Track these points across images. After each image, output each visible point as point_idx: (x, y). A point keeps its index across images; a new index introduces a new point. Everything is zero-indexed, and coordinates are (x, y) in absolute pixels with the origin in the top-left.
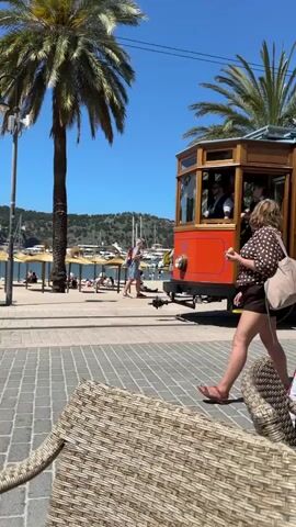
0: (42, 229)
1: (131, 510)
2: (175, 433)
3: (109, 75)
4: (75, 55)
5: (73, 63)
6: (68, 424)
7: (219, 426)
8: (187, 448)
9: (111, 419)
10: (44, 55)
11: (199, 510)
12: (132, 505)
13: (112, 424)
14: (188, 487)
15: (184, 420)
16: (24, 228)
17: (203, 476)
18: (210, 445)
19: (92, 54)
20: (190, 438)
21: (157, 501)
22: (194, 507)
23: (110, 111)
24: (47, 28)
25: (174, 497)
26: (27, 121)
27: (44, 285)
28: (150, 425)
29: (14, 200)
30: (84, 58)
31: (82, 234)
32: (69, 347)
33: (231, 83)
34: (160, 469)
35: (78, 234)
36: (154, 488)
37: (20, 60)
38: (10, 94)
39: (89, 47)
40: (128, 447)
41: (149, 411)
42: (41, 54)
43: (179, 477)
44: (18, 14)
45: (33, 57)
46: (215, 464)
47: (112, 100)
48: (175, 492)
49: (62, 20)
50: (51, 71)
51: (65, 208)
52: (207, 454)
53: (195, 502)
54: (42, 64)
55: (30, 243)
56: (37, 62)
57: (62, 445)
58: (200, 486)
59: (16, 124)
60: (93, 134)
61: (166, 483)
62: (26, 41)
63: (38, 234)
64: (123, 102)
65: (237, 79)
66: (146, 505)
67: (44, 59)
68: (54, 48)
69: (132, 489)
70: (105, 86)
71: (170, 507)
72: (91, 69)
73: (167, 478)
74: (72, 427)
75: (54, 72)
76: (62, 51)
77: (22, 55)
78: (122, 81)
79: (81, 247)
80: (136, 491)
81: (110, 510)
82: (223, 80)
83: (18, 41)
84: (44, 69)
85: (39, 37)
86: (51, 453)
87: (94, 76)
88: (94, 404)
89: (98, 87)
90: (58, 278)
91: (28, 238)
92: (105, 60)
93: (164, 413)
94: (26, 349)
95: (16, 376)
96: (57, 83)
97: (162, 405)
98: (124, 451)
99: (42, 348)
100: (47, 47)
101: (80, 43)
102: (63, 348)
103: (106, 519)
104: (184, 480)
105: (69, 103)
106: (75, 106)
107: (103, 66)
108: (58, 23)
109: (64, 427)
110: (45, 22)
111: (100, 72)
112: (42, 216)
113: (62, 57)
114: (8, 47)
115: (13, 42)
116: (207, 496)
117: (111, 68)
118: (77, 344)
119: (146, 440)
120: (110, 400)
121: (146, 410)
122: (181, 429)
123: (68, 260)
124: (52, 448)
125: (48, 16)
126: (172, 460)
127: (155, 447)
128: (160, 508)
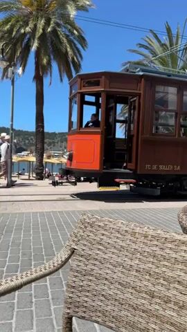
0: (27, 141)
1: (120, 287)
2: (145, 241)
3: (70, 42)
4: (49, 30)
5: (48, 35)
6: (76, 239)
7: (174, 235)
8: (154, 249)
9: (103, 235)
10: (30, 30)
11: (165, 283)
12: (120, 284)
13: (104, 237)
14: (157, 270)
15: (151, 232)
16: (15, 141)
17: (166, 263)
18: (170, 245)
19: (59, 29)
20: (156, 243)
21: (136, 280)
22: (162, 281)
23: (71, 65)
24: (31, 13)
25: (147, 277)
26: (20, 71)
27: (29, 177)
28: (129, 237)
29: (12, 121)
30: (54, 32)
31: (52, 144)
32: (50, 212)
33: (146, 48)
34: (137, 262)
35: (50, 144)
36: (134, 273)
37: (14, 33)
38: (8, 55)
39: (58, 25)
40: (115, 251)
41: (127, 229)
42: (28, 29)
43: (150, 265)
44: (13, 4)
45: (22, 31)
46: (174, 256)
47: (73, 59)
48: (148, 274)
49: (41, 8)
50: (34, 40)
51: (43, 127)
52: (168, 251)
53: (162, 278)
54: (28, 36)
55: (19, 150)
56: (25, 34)
57: (73, 251)
58: (164, 269)
59: (13, 73)
60: (61, 80)
61: (141, 270)
62: (18, 21)
63: (25, 144)
64: (80, 59)
65: (150, 45)
66: (129, 283)
67: (29, 33)
68: (35, 26)
69: (120, 274)
70: (69, 49)
71: (146, 283)
72: (59, 39)
73: (142, 266)
74: (79, 240)
75: (36, 41)
76: (41, 27)
77: (15, 30)
78: (79, 46)
79: (52, 152)
80: (122, 276)
81: (106, 288)
82: (142, 46)
83: (13, 21)
84: (29, 39)
85: (26, 18)
86: (66, 256)
87: (61, 43)
88: (92, 227)
89: (64, 50)
90: (39, 171)
91: (18, 147)
92: (68, 33)
93: (138, 230)
94: (23, 213)
95: (19, 229)
96: (38, 48)
97: (135, 225)
98: (113, 253)
99: (33, 213)
100: (31, 25)
101: (52, 22)
102: (46, 212)
103: (104, 293)
104: (154, 267)
105: (45, 61)
106: (49, 63)
107: (67, 37)
108: (38, 9)
109: (74, 241)
110: (29, 9)
111: (65, 40)
112: (27, 133)
113: (41, 31)
114: (7, 25)
115: (10, 22)
116: (170, 274)
117: (72, 38)
118: (54, 210)
119: (127, 246)
120: (101, 224)
121: (125, 229)
122: (150, 238)
123: (45, 160)
124: (67, 253)
125: (32, 5)
126: (145, 256)
127: (133, 250)
128: (139, 284)
